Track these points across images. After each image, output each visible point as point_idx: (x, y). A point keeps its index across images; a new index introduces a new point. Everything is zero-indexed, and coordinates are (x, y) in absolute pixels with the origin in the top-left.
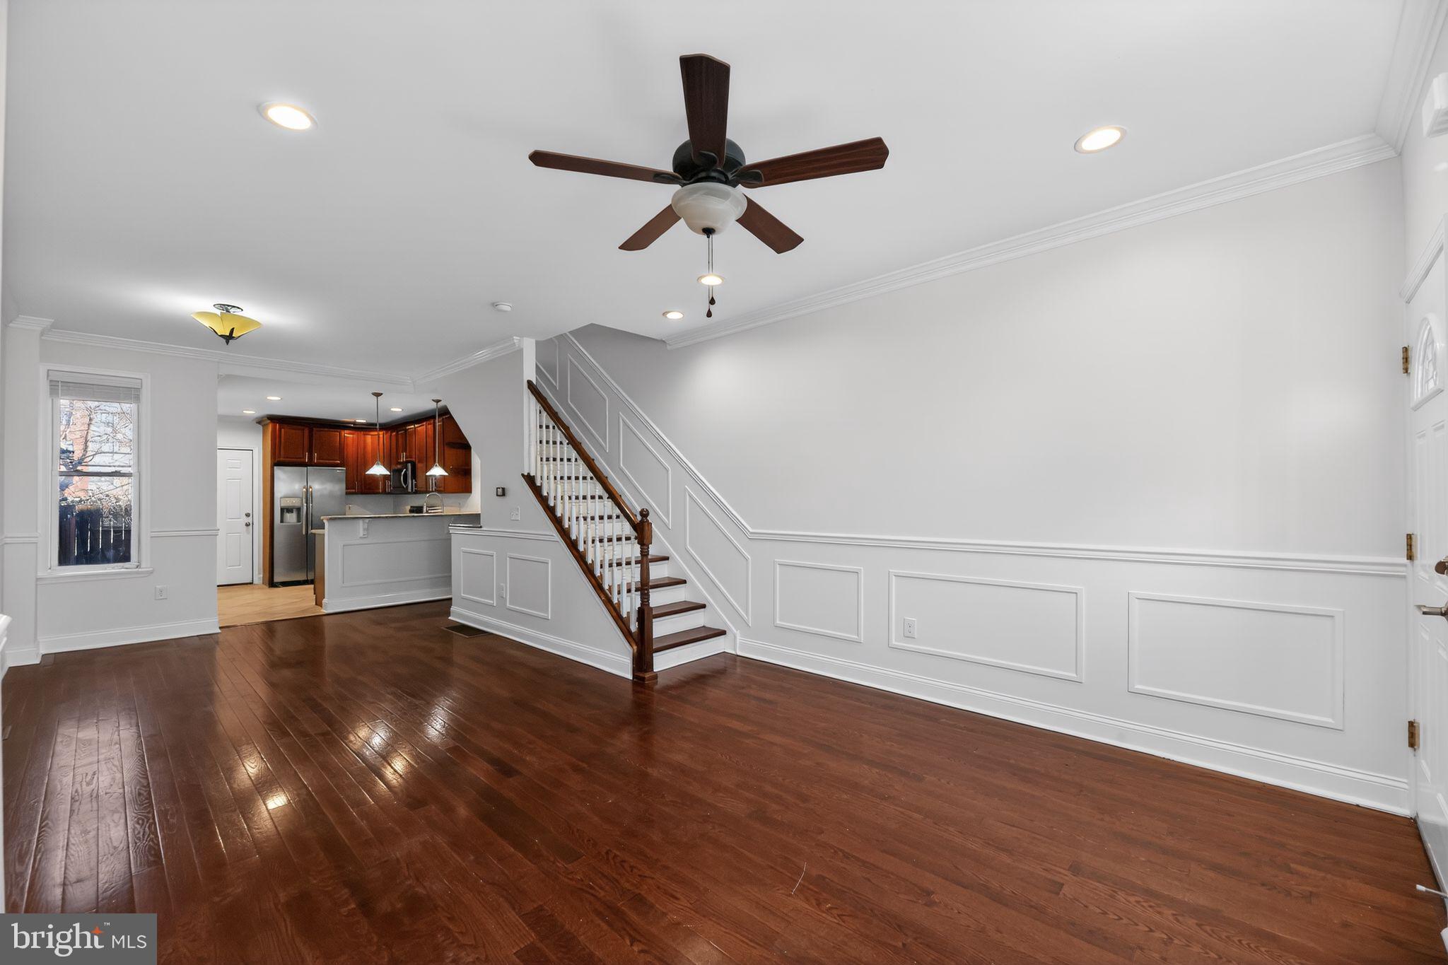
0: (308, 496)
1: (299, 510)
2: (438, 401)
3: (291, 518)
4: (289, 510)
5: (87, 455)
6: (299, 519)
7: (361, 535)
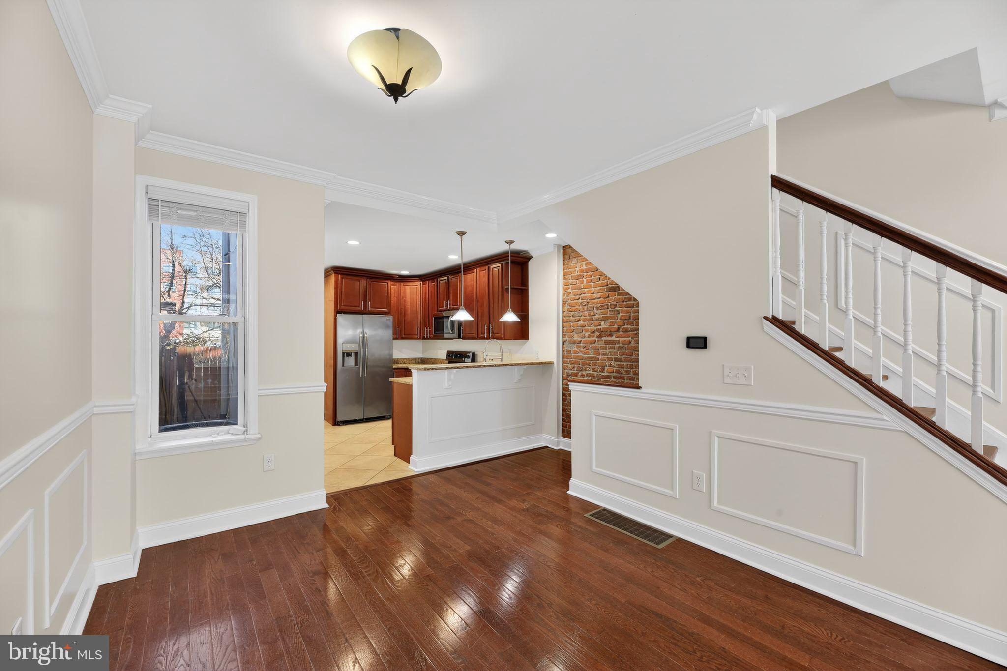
0: (364, 342)
1: (356, 354)
2: (511, 242)
3: (351, 361)
4: (349, 355)
5: (184, 307)
6: (356, 363)
7: (446, 385)
